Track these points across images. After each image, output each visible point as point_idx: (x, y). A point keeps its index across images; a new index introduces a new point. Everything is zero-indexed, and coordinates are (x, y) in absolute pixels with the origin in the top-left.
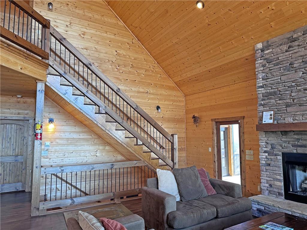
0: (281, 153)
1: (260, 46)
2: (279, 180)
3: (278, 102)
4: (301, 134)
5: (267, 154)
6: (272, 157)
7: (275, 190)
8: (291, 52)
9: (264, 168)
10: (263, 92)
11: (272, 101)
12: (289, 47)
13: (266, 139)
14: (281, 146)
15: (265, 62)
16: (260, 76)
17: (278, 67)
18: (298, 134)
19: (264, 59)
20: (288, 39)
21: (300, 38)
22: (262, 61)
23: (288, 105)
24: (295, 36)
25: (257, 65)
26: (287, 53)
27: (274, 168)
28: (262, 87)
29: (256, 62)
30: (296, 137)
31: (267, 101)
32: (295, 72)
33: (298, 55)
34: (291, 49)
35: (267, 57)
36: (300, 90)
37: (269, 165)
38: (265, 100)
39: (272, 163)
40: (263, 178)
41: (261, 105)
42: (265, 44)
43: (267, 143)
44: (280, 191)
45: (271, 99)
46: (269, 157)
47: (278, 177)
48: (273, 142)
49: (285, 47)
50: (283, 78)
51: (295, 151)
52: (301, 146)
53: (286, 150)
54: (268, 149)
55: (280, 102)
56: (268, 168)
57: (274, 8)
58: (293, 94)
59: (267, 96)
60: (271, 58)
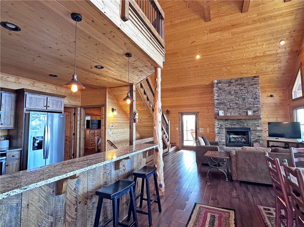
0: (224, 128)
1: (216, 81)
2: (224, 139)
3: (224, 107)
4: (234, 120)
5: (218, 129)
6: (221, 130)
7: (222, 143)
8: (230, 87)
9: (217, 135)
10: (217, 102)
11: (221, 106)
12: (229, 85)
13: (218, 122)
14: (225, 125)
15: (218, 89)
16: (216, 95)
17: (224, 92)
18: (232, 120)
19: (218, 88)
20: (229, 81)
21: (234, 83)
22: (217, 88)
23: (228, 109)
24: (232, 81)
25: (214, 90)
26: (228, 87)
27: (222, 134)
28: (216, 100)
29: (214, 88)
30: (231, 121)
31: (219, 106)
32: (231, 96)
33: (233, 89)
34: (230, 86)
35: (220, 87)
36: (233, 103)
37: (220, 133)
38: (218, 105)
39: (221, 132)
40: (216, 139)
41: (216, 107)
42: (218, 81)
43: (219, 124)
44: (224, 143)
45: (221, 105)
46: (219, 130)
47: (223, 138)
48: (221, 124)
49: (227, 85)
50: (226, 97)
51: (231, 127)
52: (233, 125)
53: (227, 127)
54: (219, 127)
55: (225, 107)
56: (219, 134)
57: (229, 69)
58: (231, 104)
59: (219, 104)
60: (221, 88)
